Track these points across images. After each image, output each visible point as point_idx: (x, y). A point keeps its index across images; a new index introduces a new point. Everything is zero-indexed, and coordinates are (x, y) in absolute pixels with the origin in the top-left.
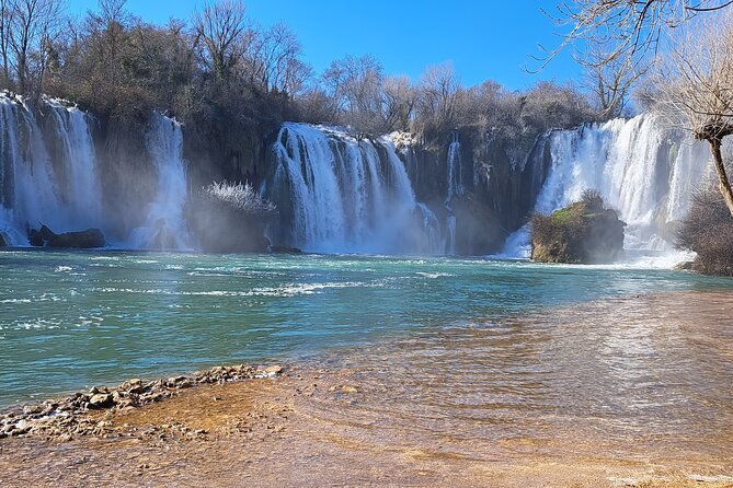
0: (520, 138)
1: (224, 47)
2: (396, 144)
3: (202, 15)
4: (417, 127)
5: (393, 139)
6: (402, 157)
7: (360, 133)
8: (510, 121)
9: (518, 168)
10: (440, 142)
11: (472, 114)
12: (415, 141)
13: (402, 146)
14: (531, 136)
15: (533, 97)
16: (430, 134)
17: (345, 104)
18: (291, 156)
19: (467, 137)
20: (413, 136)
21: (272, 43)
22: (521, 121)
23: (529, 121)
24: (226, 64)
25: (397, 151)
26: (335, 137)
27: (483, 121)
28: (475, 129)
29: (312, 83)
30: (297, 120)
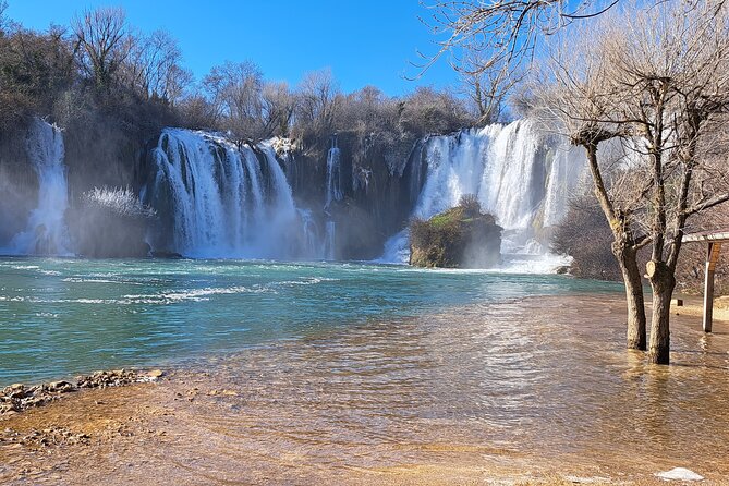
0: (399, 144)
1: (104, 53)
2: (276, 150)
3: (83, 21)
4: (296, 132)
6: (281, 162)
7: (239, 138)
8: (388, 127)
9: (396, 173)
10: (319, 148)
11: (351, 119)
12: (294, 146)
13: (281, 151)
14: (409, 142)
15: (411, 102)
16: (308, 140)
17: (225, 110)
19: (347, 143)
20: (292, 143)
21: (152, 48)
22: (399, 127)
23: (407, 126)
24: (106, 70)
25: (277, 157)
26: (215, 143)
27: (362, 127)
28: (353, 135)
29: (192, 90)
30: (176, 126)
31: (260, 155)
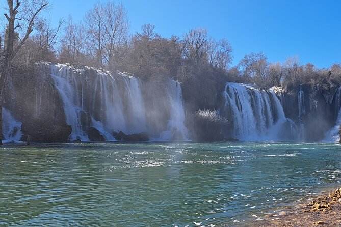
0: (330, 89)
1: (198, 49)
2: (276, 92)
3: (188, 34)
4: (284, 84)
5: (274, 89)
6: (279, 98)
7: (258, 86)
8: (324, 82)
9: (329, 102)
10: (295, 91)
11: (308, 79)
12: (283, 90)
13: (278, 93)
14: (334, 88)
15: (334, 71)
16: (290, 87)
17: (253, 75)
18: (231, 97)
19: (306, 88)
20: (283, 89)
21: (219, 47)
22: (329, 82)
23: (333, 82)
24: (199, 55)
25: (276, 95)
26: (249, 89)
27: (313, 82)
28: (309, 85)
30: (231, 81)
31: (270, 94)
